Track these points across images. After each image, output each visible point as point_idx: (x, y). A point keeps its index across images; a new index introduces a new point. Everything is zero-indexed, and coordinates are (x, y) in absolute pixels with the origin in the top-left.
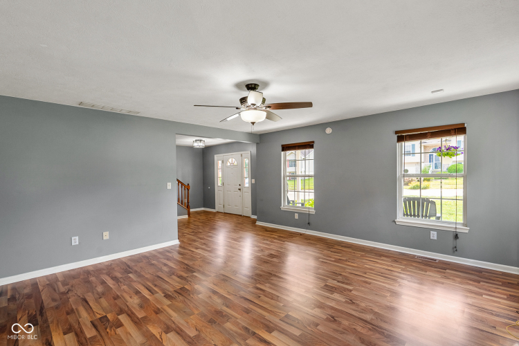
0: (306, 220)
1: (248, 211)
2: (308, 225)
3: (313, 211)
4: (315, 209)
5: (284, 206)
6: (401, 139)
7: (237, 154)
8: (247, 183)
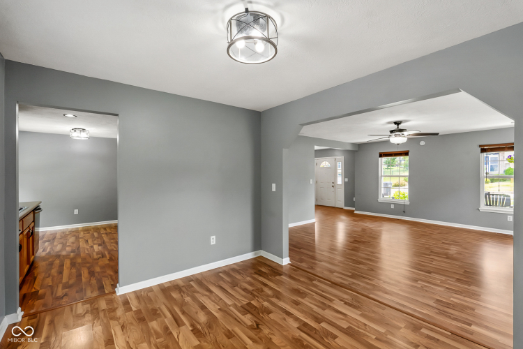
0: (402, 209)
1: (340, 203)
2: (404, 213)
3: (408, 203)
4: (410, 200)
5: (381, 199)
6: (483, 150)
7: (331, 159)
8: (340, 181)
